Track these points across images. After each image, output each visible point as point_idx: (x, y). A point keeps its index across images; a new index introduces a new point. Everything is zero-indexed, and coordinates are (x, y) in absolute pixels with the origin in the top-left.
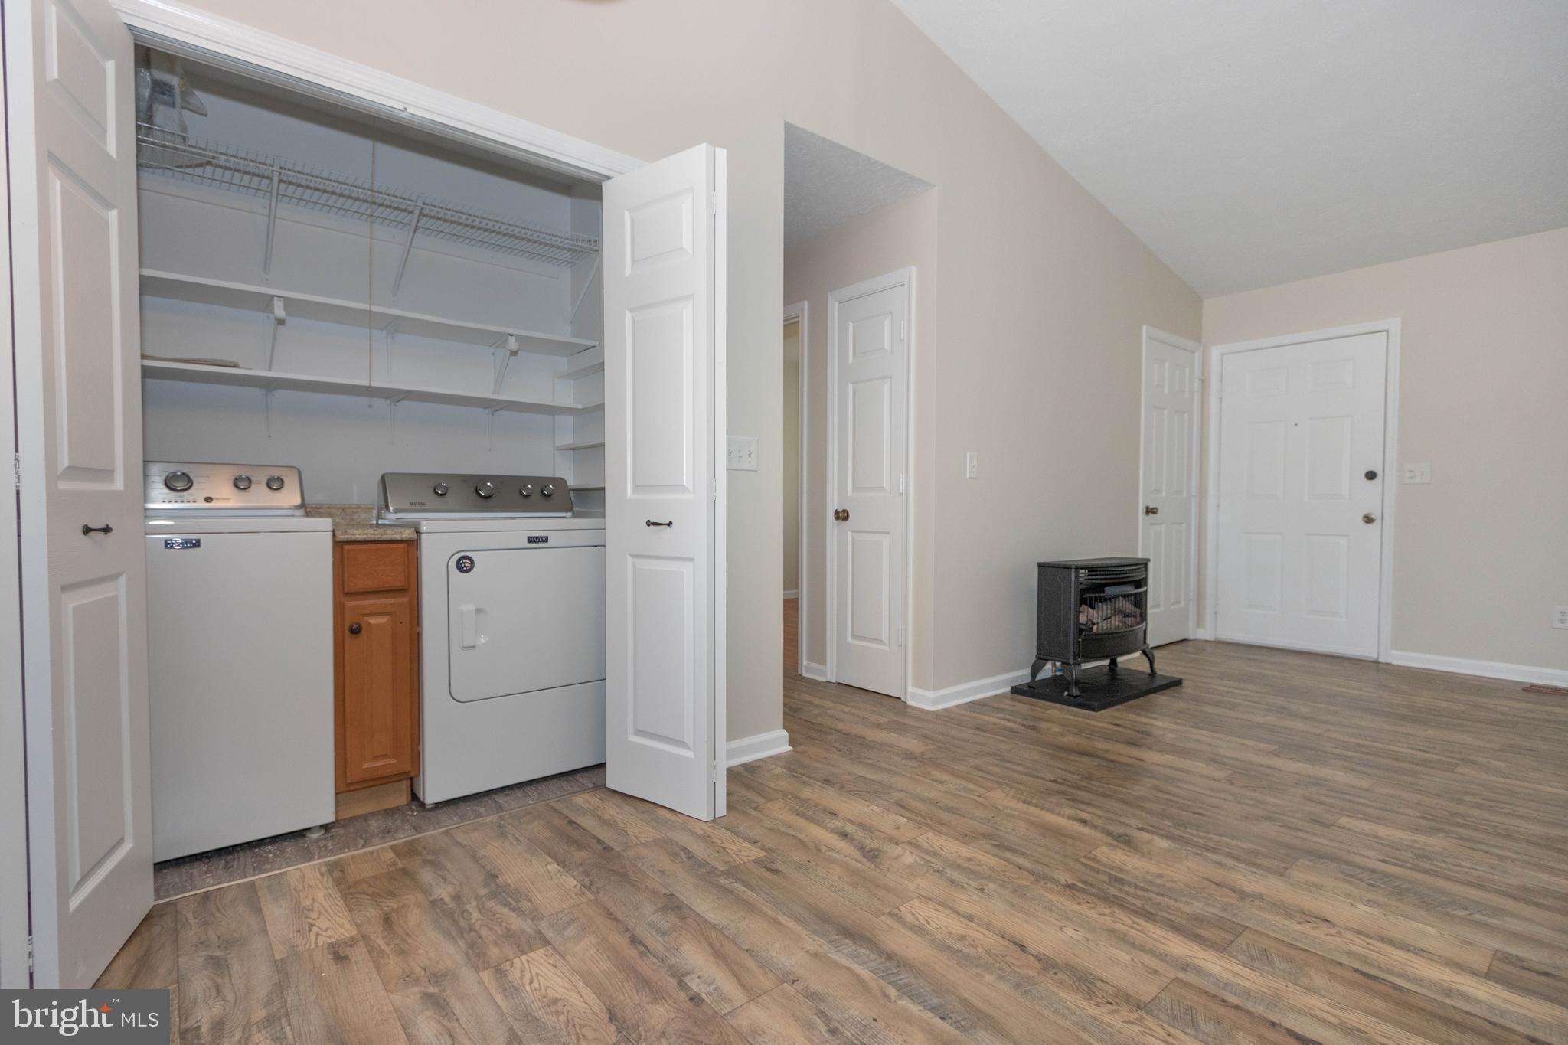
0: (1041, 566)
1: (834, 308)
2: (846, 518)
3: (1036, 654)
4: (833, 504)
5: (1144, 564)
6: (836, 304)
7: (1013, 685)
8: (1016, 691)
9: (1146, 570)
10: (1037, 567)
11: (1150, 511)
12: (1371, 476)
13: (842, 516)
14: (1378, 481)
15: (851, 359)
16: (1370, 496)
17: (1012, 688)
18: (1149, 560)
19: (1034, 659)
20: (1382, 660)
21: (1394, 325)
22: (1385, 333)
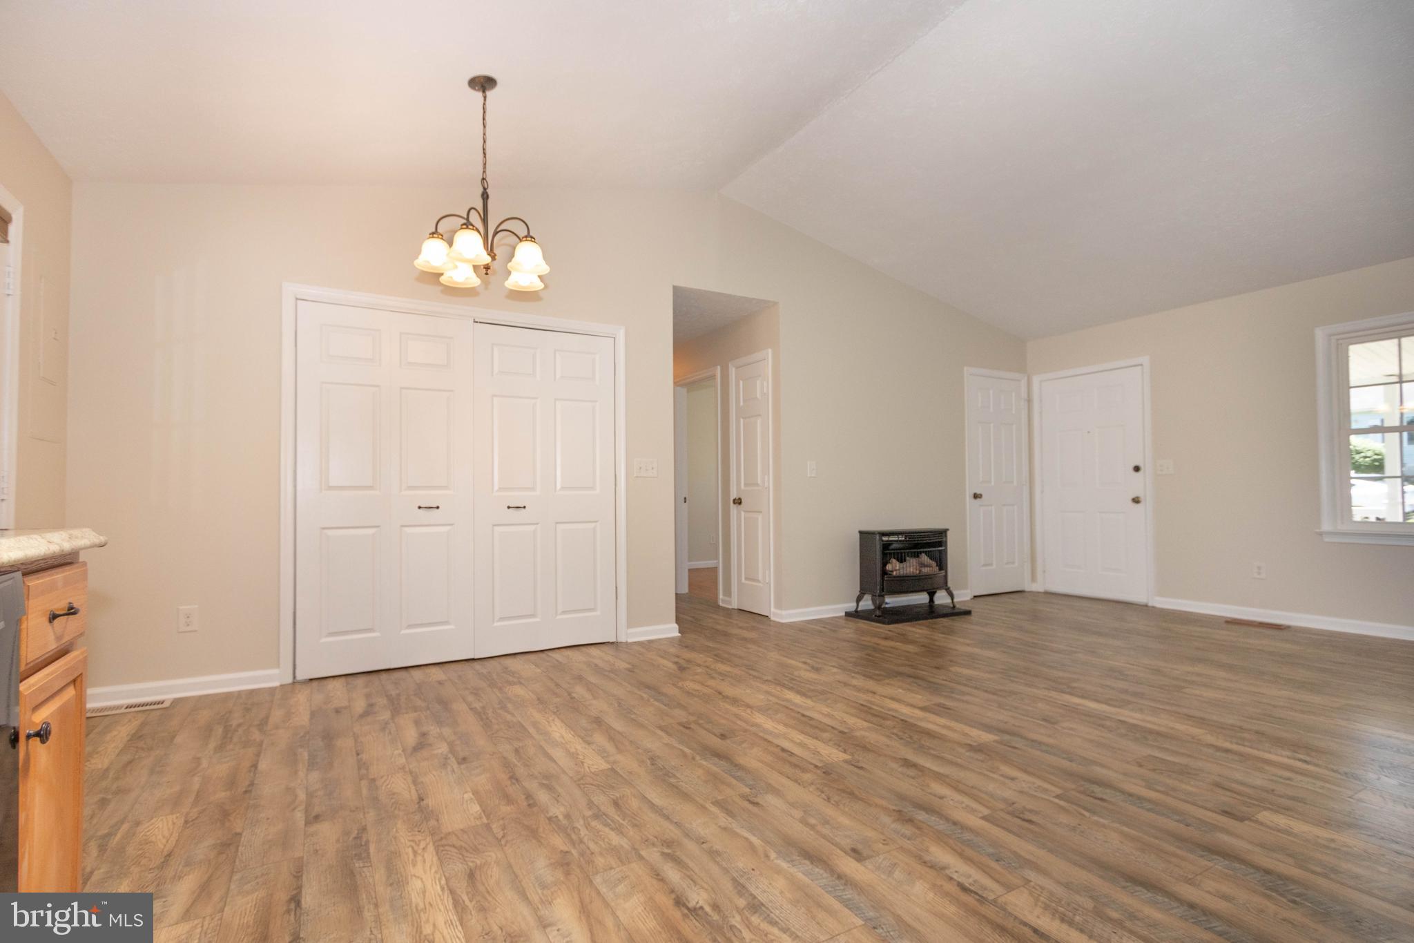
0: (861, 532)
1: (732, 371)
2: (740, 503)
3: (859, 590)
4: (734, 495)
5: (943, 533)
6: (734, 369)
7: (848, 611)
8: (848, 614)
9: (946, 536)
10: (858, 536)
11: (976, 496)
12: (1137, 469)
13: (738, 502)
14: (1141, 473)
15: (742, 404)
16: (1138, 485)
17: (846, 613)
18: (948, 530)
19: (858, 593)
20: (1150, 604)
21: (1145, 360)
22: (1140, 367)
